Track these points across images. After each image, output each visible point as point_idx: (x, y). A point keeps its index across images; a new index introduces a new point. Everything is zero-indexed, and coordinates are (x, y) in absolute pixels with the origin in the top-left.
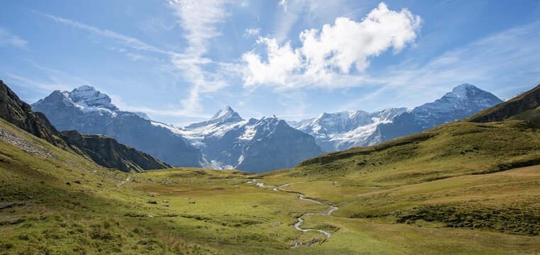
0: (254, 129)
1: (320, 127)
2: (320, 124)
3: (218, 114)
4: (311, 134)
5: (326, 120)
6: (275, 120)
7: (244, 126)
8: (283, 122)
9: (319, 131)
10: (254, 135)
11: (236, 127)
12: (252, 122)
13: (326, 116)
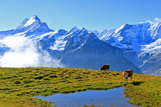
0: (64, 40)
1: (122, 38)
2: (121, 35)
3: (24, 23)
4: (113, 44)
5: (127, 31)
6: (86, 32)
7: (54, 37)
8: (93, 35)
9: (121, 42)
10: (64, 45)
11: (46, 37)
12: (61, 32)
13: (128, 27)
